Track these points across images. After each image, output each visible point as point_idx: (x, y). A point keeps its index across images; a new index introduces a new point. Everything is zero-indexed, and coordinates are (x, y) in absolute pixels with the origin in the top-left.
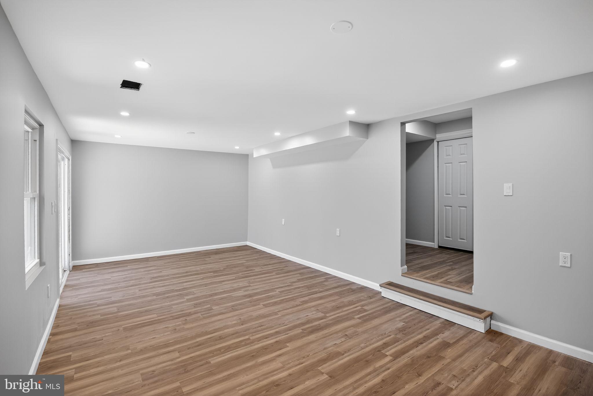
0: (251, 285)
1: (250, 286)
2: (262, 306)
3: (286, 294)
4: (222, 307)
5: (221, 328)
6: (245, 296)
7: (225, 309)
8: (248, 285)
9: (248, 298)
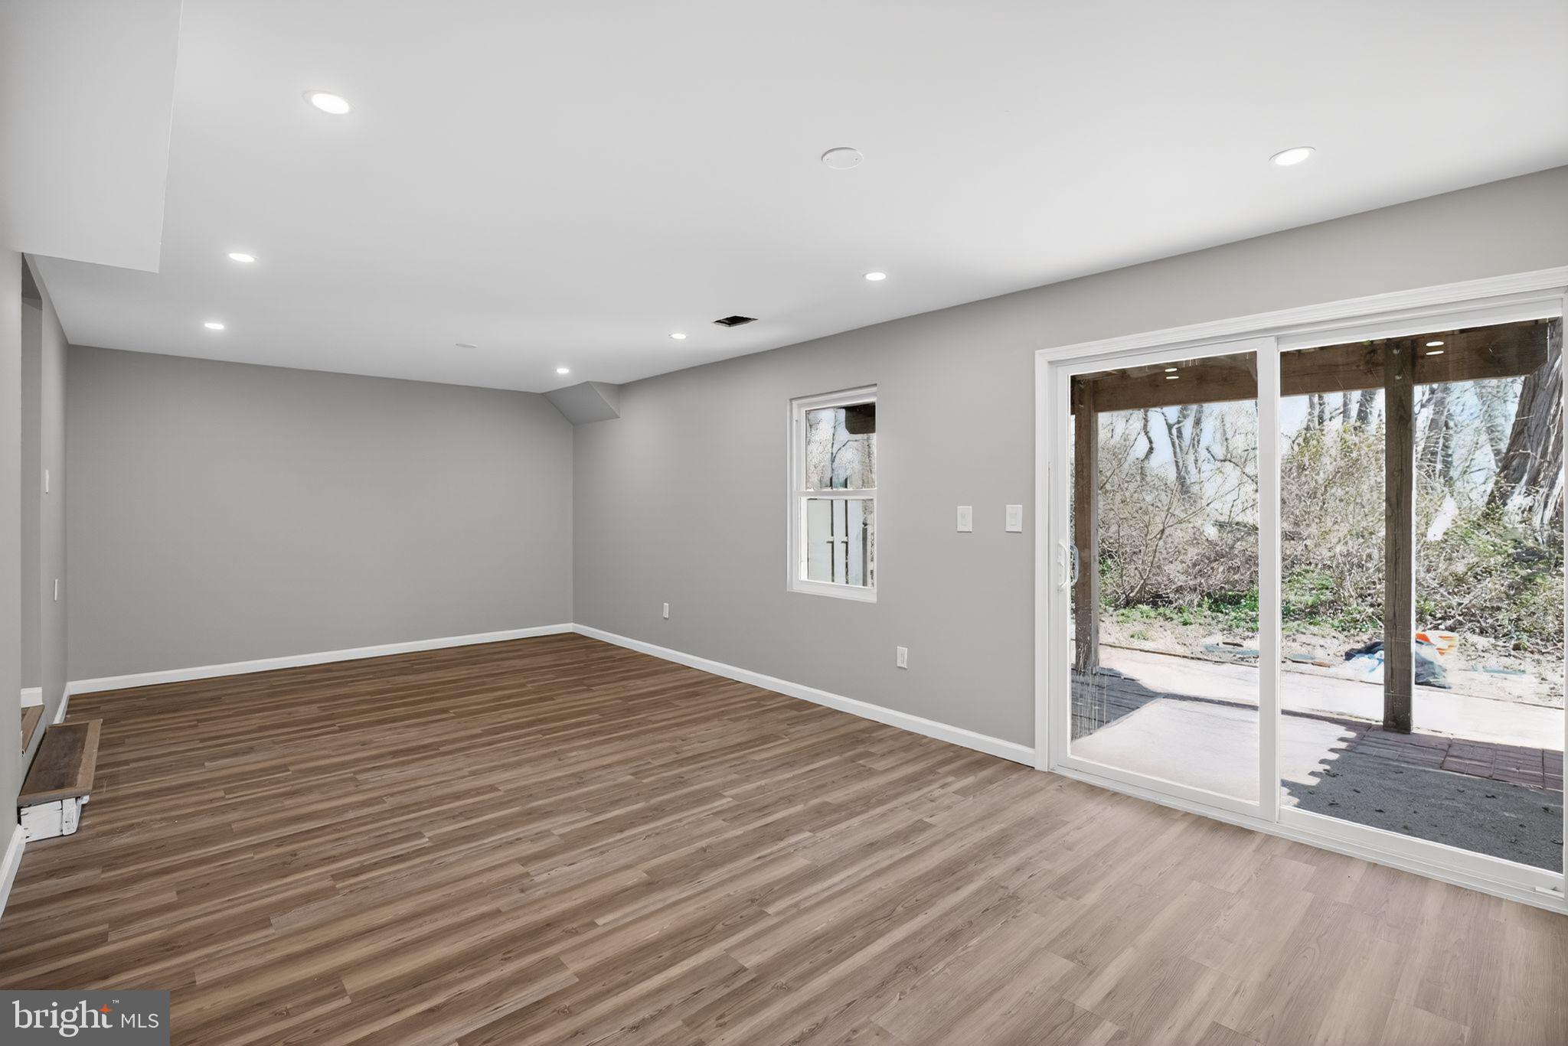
0: (518, 869)
1: (525, 861)
2: (500, 788)
3: (402, 827)
4: (609, 780)
5: (598, 745)
6: (545, 814)
7: (599, 777)
8: (531, 869)
9: (539, 808)
